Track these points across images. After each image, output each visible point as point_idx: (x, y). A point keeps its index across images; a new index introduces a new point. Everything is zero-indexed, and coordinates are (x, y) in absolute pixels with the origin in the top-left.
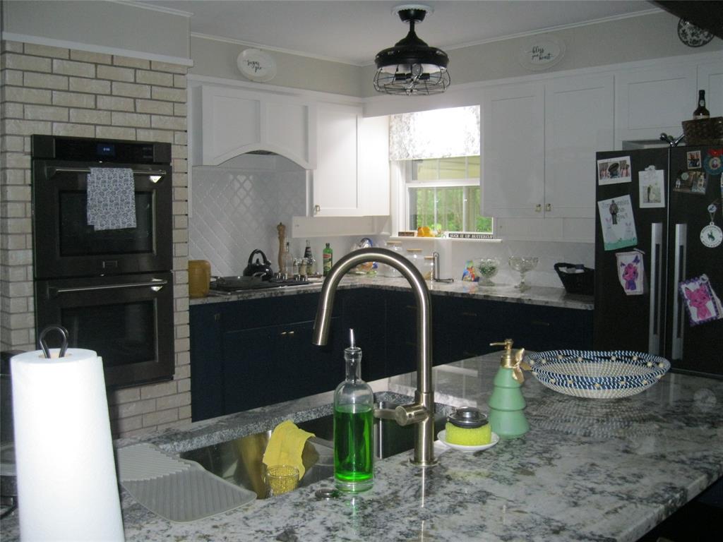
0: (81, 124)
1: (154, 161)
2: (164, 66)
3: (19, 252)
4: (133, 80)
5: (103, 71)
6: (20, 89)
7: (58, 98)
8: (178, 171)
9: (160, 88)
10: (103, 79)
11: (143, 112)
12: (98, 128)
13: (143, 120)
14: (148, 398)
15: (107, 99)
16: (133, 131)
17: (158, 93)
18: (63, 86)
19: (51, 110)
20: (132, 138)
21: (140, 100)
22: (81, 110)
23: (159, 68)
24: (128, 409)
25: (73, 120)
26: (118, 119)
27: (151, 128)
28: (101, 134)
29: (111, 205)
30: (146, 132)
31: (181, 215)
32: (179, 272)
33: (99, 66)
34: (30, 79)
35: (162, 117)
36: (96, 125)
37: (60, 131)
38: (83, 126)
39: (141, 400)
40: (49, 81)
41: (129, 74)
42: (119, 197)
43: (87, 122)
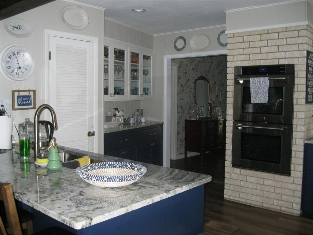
0: (254, 60)
1: (285, 73)
2: (293, 28)
3: (230, 110)
4: (277, 38)
5: (264, 37)
6: (232, 50)
7: (245, 51)
8: (300, 77)
9: (291, 39)
10: (264, 40)
11: (282, 51)
12: (261, 61)
13: (283, 55)
14: (278, 180)
15: (266, 48)
16: (277, 60)
17: (290, 41)
18: (248, 46)
19: (243, 56)
20: (277, 64)
21: (281, 46)
22: (255, 55)
23: (291, 29)
24: (268, 182)
25: (251, 59)
26: (270, 56)
27: (286, 58)
28: (263, 63)
29: (263, 93)
30: (284, 60)
31: (301, 98)
32: (298, 126)
33: (262, 35)
34: (236, 46)
35: (292, 52)
36: (260, 60)
37: (246, 64)
38: (255, 61)
39: (274, 180)
40: (243, 45)
41: (276, 36)
42: (262, 89)
43: (257, 59)
